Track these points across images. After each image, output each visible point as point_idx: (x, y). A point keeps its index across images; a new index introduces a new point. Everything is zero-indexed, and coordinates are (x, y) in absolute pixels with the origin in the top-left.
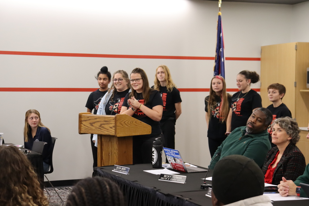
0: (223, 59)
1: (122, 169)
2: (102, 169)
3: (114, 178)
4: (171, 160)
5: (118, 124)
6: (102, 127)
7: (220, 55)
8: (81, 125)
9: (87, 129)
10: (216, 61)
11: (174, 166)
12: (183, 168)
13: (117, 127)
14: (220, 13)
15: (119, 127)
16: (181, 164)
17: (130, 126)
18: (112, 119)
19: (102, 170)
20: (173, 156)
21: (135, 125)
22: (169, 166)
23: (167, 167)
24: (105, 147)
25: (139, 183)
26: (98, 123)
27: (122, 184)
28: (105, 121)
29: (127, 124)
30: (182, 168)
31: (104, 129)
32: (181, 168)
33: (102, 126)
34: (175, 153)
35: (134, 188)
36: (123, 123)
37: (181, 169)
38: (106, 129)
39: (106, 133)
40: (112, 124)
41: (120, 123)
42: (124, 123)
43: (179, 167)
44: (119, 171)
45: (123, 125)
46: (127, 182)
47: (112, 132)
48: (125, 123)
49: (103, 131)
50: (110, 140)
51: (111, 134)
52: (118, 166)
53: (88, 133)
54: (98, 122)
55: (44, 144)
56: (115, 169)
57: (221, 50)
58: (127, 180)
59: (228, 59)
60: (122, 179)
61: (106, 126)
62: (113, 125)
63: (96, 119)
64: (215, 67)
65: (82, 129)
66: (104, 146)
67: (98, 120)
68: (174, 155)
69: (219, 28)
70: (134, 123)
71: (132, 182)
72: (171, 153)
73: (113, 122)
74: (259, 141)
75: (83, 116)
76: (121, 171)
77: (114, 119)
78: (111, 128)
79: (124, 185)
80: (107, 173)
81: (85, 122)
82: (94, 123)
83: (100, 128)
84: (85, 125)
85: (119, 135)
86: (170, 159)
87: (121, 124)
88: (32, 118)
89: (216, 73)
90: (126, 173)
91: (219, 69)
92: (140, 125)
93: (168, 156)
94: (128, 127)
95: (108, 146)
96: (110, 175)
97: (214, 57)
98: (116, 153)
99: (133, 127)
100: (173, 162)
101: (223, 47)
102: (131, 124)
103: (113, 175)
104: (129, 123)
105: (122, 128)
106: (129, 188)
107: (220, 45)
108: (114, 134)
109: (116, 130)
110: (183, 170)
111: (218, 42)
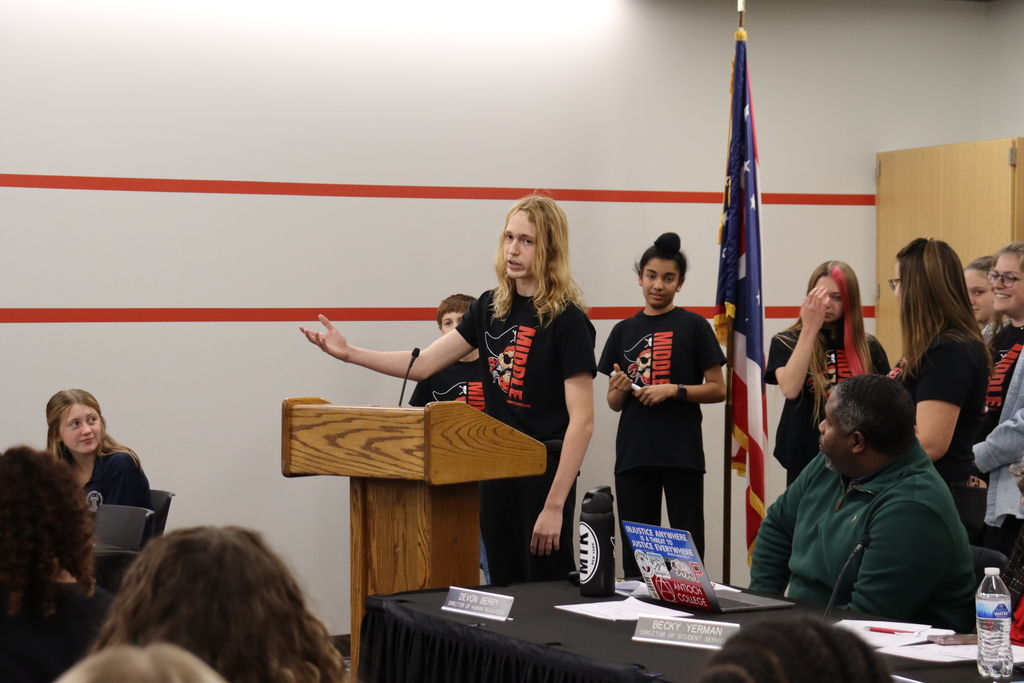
0: (753, 200)
1: (483, 600)
2: (402, 601)
3: (460, 635)
4: (653, 567)
5: (436, 439)
6: (372, 451)
7: (743, 185)
8: (291, 444)
9: (314, 459)
11: (664, 588)
12: (703, 595)
13: (433, 450)
14: (743, 33)
15: (440, 451)
16: (693, 580)
17: (476, 445)
18: (414, 419)
19: (401, 604)
20: (664, 554)
21: (492, 441)
22: (642, 588)
23: (633, 593)
24: (377, 523)
26: (357, 435)
27: (498, 658)
28: (386, 429)
29: (465, 436)
30: (697, 596)
31: (383, 458)
32: (693, 594)
33: (374, 446)
34: (674, 541)
35: (552, 670)
36: (451, 434)
37: (695, 601)
38: (391, 457)
39: (388, 470)
40: (411, 437)
41: (442, 435)
42: (457, 433)
43: (688, 594)
44: (469, 609)
45: (451, 443)
46: (519, 646)
47: (413, 468)
48: (460, 433)
49: (380, 465)
50: (398, 498)
51: (409, 476)
52: (465, 592)
53: (319, 471)
54: (358, 430)
55: (147, 515)
56: (452, 603)
57: (746, 167)
58: (520, 641)
60: (496, 638)
61: (388, 447)
62: (420, 442)
63: (349, 420)
64: (725, 230)
65: (293, 458)
66: (377, 519)
67: (355, 424)
68: (667, 549)
69: (740, 87)
70: (489, 433)
71: (541, 646)
72: (656, 540)
73: (417, 432)
74: (904, 498)
75: (299, 410)
76: (481, 609)
77: (419, 421)
78: (409, 452)
79: (508, 659)
80: (427, 616)
81: (305, 431)
82: (342, 435)
83: (367, 453)
84: (305, 444)
85: (442, 478)
86: (650, 565)
87: (447, 438)
88: (77, 422)
90: (502, 617)
91: (739, 237)
92: (509, 442)
93: (640, 551)
94: (470, 449)
95: (393, 519)
96: (443, 622)
97: (721, 194)
98: (423, 546)
99: (487, 449)
100: (663, 573)
101: (754, 156)
102: (477, 439)
103: (455, 624)
104: (471, 434)
105: (451, 453)
106: (530, 672)
107: (743, 147)
108: (423, 475)
109: (427, 460)
110: (703, 602)
111: (737, 139)
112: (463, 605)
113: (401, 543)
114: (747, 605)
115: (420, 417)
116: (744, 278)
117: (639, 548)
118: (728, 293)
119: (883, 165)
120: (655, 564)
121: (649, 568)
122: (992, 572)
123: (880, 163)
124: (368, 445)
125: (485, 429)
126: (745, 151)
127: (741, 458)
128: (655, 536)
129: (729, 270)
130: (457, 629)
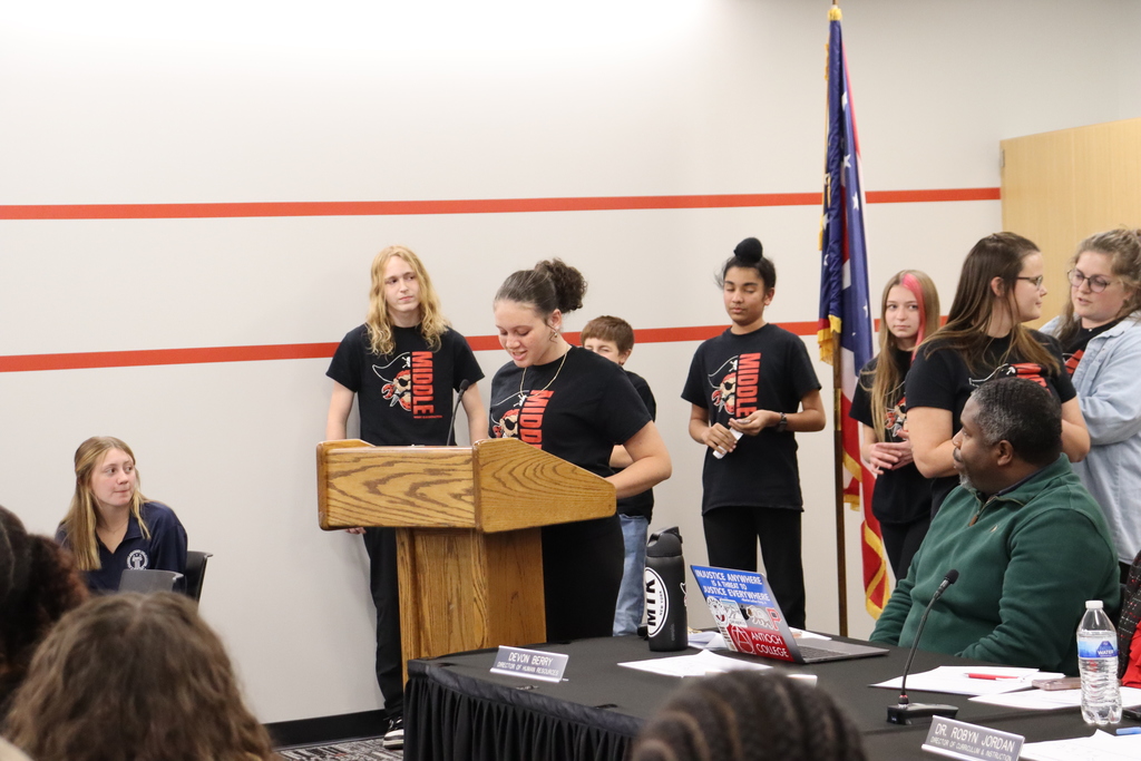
0: (855, 199)
1: (535, 659)
2: (449, 664)
3: (508, 700)
4: (727, 615)
5: (487, 481)
6: (417, 497)
7: (844, 183)
8: (328, 493)
9: (352, 509)
10: (827, 210)
11: (741, 639)
12: (783, 645)
13: (484, 493)
14: (837, 12)
15: (492, 495)
16: (772, 628)
17: (532, 485)
18: (462, 459)
19: (447, 668)
20: (738, 600)
21: (551, 481)
22: (718, 639)
23: (708, 646)
24: (429, 578)
25: (622, 712)
26: (400, 481)
27: (549, 724)
28: (432, 472)
29: (520, 477)
30: (777, 646)
31: (429, 505)
32: (773, 645)
33: (418, 491)
34: (748, 585)
35: (607, 735)
36: (503, 474)
37: (775, 652)
38: (438, 503)
40: (459, 480)
41: (494, 476)
42: (510, 473)
43: (767, 644)
44: (521, 671)
45: (504, 485)
46: (569, 710)
47: (463, 516)
48: (514, 473)
49: (426, 512)
50: (450, 549)
51: (459, 524)
52: (515, 652)
54: (401, 475)
55: (174, 579)
56: (501, 664)
57: (847, 163)
58: (572, 704)
59: (875, 197)
60: (546, 702)
61: (434, 492)
62: (469, 485)
63: (390, 464)
64: (826, 234)
65: (331, 509)
66: (427, 574)
67: (399, 468)
68: (741, 594)
69: (836, 73)
70: (548, 473)
71: (594, 709)
72: (728, 585)
73: (466, 473)
75: (335, 454)
76: (533, 669)
77: (467, 462)
78: (457, 496)
79: (559, 726)
80: (473, 680)
81: (342, 478)
82: (384, 481)
83: (412, 499)
84: (343, 493)
85: (492, 526)
86: (724, 612)
87: (499, 480)
88: (114, 469)
89: (833, 255)
90: (555, 677)
91: (841, 241)
92: (572, 481)
93: (713, 598)
94: (528, 491)
95: (445, 573)
96: (490, 686)
97: (820, 194)
98: (479, 602)
99: (546, 489)
100: (738, 621)
101: (855, 149)
102: (535, 479)
103: (503, 687)
104: (527, 473)
105: (505, 497)
106: (583, 738)
107: (842, 140)
108: (473, 522)
109: (478, 505)
110: (784, 653)
111: (836, 131)
112: (513, 666)
113: (455, 600)
114: (834, 653)
115: (468, 457)
116: (849, 288)
117: (711, 594)
118: (833, 305)
119: (1007, 154)
120: (730, 611)
121: (723, 616)
122: (1094, 605)
123: (1004, 152)
124: (413, 490)
125: (543, 468)
126: (845, 144)
127: (853, 490)
128: (727, 581)
129: (832, 279)
130: (505, 694)
